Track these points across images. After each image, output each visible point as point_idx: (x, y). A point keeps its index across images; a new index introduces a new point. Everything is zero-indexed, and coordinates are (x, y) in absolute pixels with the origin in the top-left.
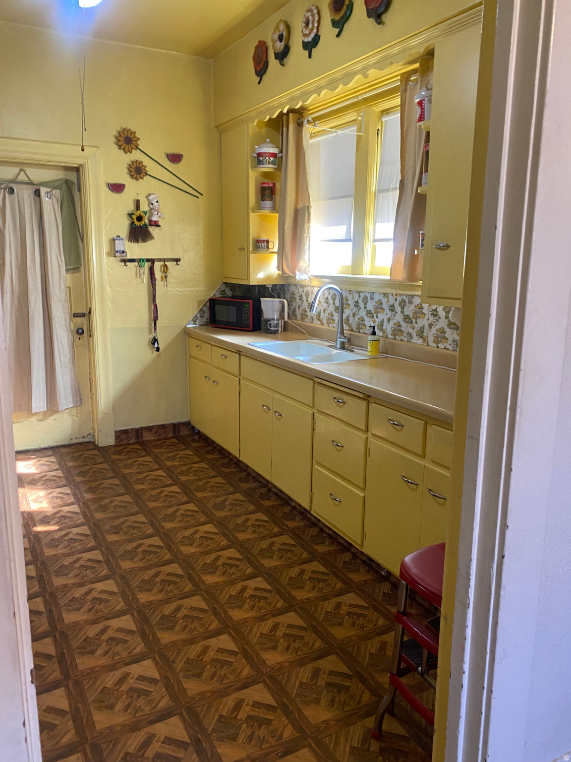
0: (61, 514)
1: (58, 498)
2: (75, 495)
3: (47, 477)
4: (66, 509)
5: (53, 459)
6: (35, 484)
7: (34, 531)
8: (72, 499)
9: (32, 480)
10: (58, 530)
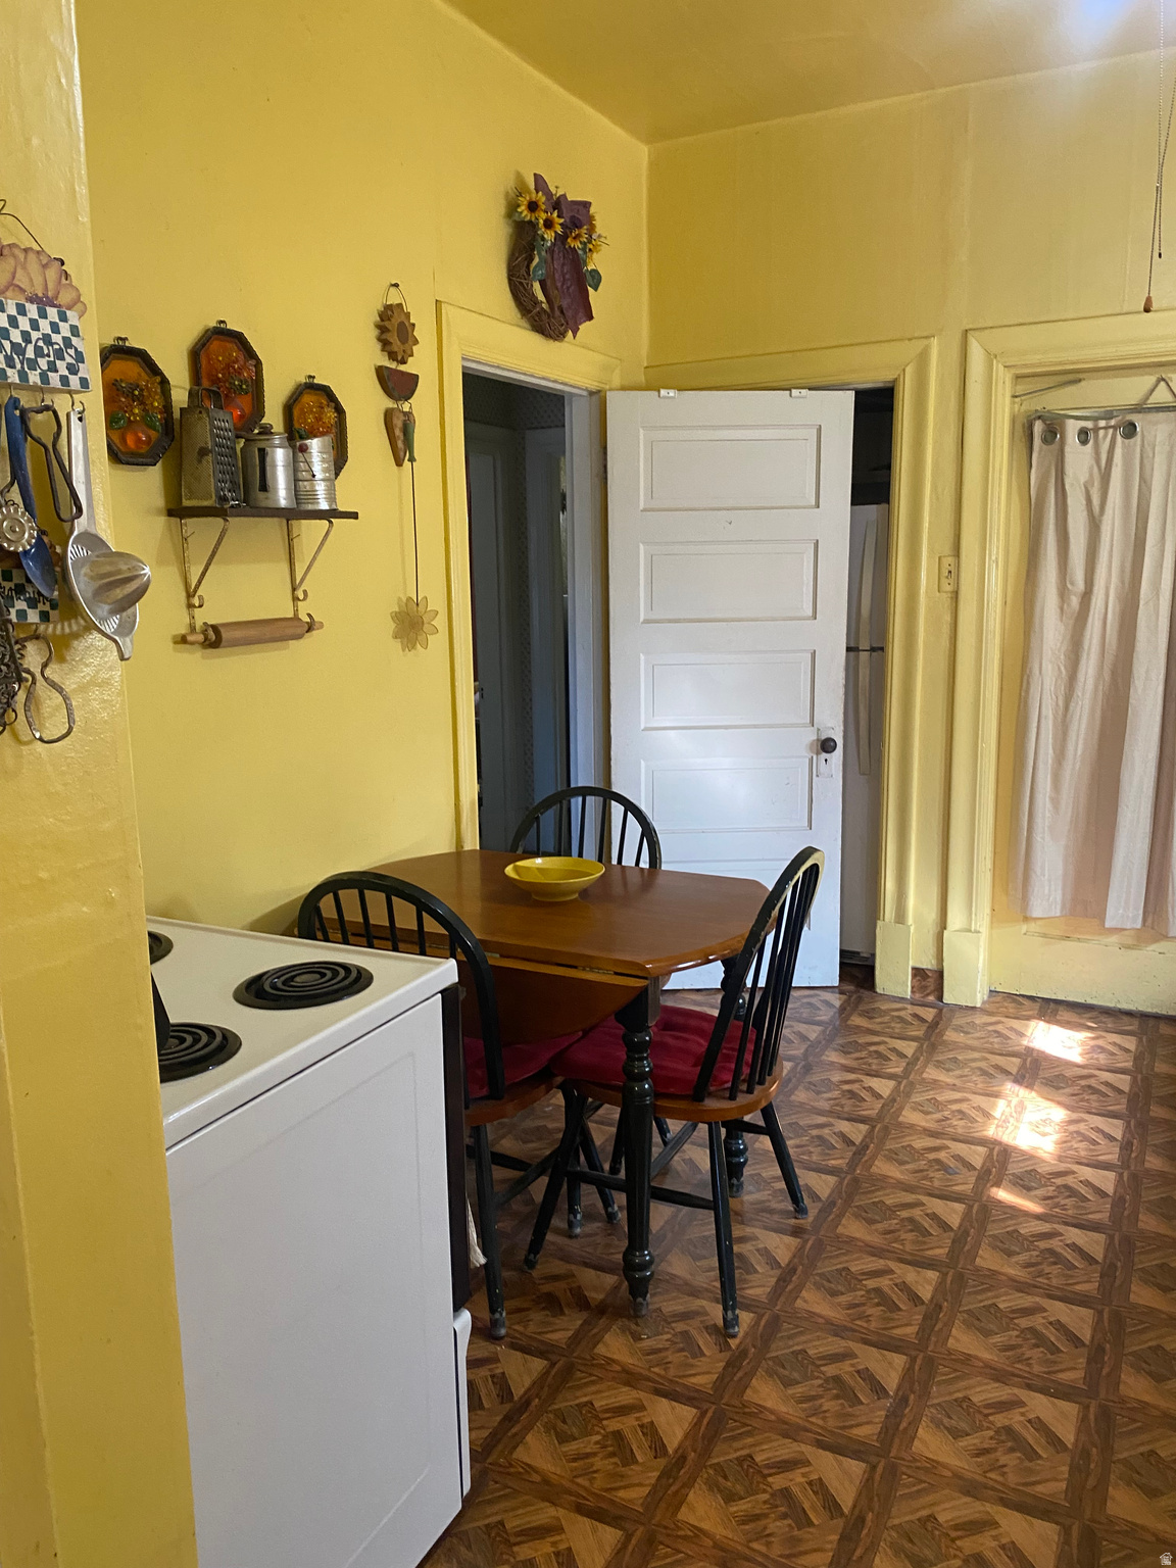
0: (1070, 1180)
1: (1085, 1138)
2: (1126, 1146)
3: (1092, 1082)
4: (1087, 1173)
5: (1131, 1043)
6: (1058, 1088)
7: (989, 1196)
8: (1112, 1155)
9: (1058, 1076)
10: (1038, 1217)
